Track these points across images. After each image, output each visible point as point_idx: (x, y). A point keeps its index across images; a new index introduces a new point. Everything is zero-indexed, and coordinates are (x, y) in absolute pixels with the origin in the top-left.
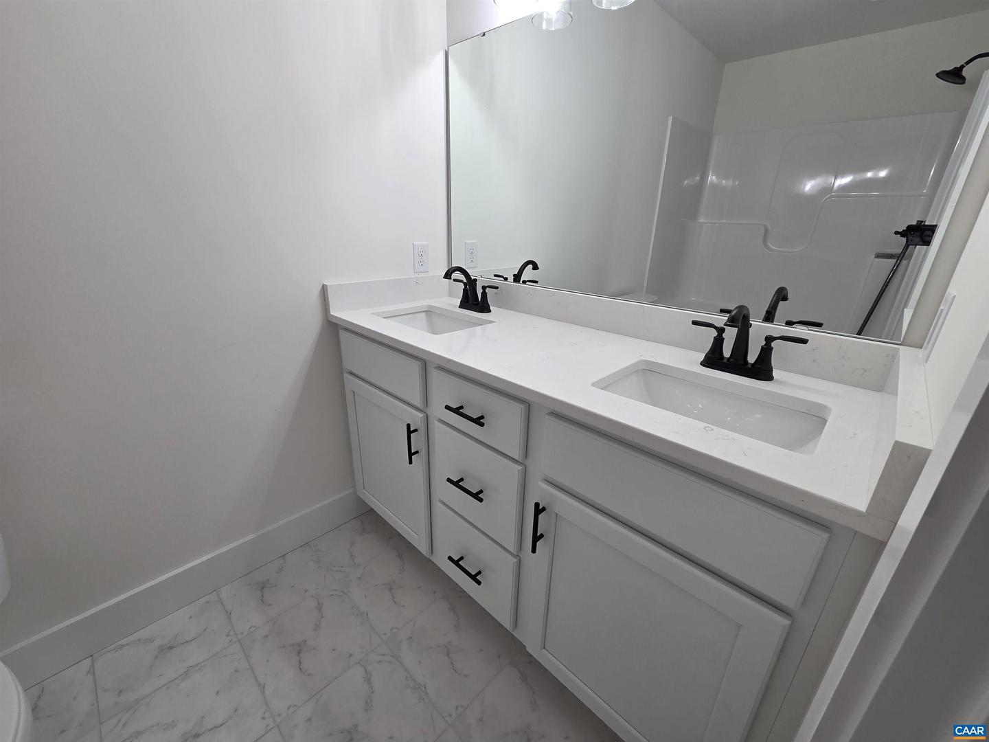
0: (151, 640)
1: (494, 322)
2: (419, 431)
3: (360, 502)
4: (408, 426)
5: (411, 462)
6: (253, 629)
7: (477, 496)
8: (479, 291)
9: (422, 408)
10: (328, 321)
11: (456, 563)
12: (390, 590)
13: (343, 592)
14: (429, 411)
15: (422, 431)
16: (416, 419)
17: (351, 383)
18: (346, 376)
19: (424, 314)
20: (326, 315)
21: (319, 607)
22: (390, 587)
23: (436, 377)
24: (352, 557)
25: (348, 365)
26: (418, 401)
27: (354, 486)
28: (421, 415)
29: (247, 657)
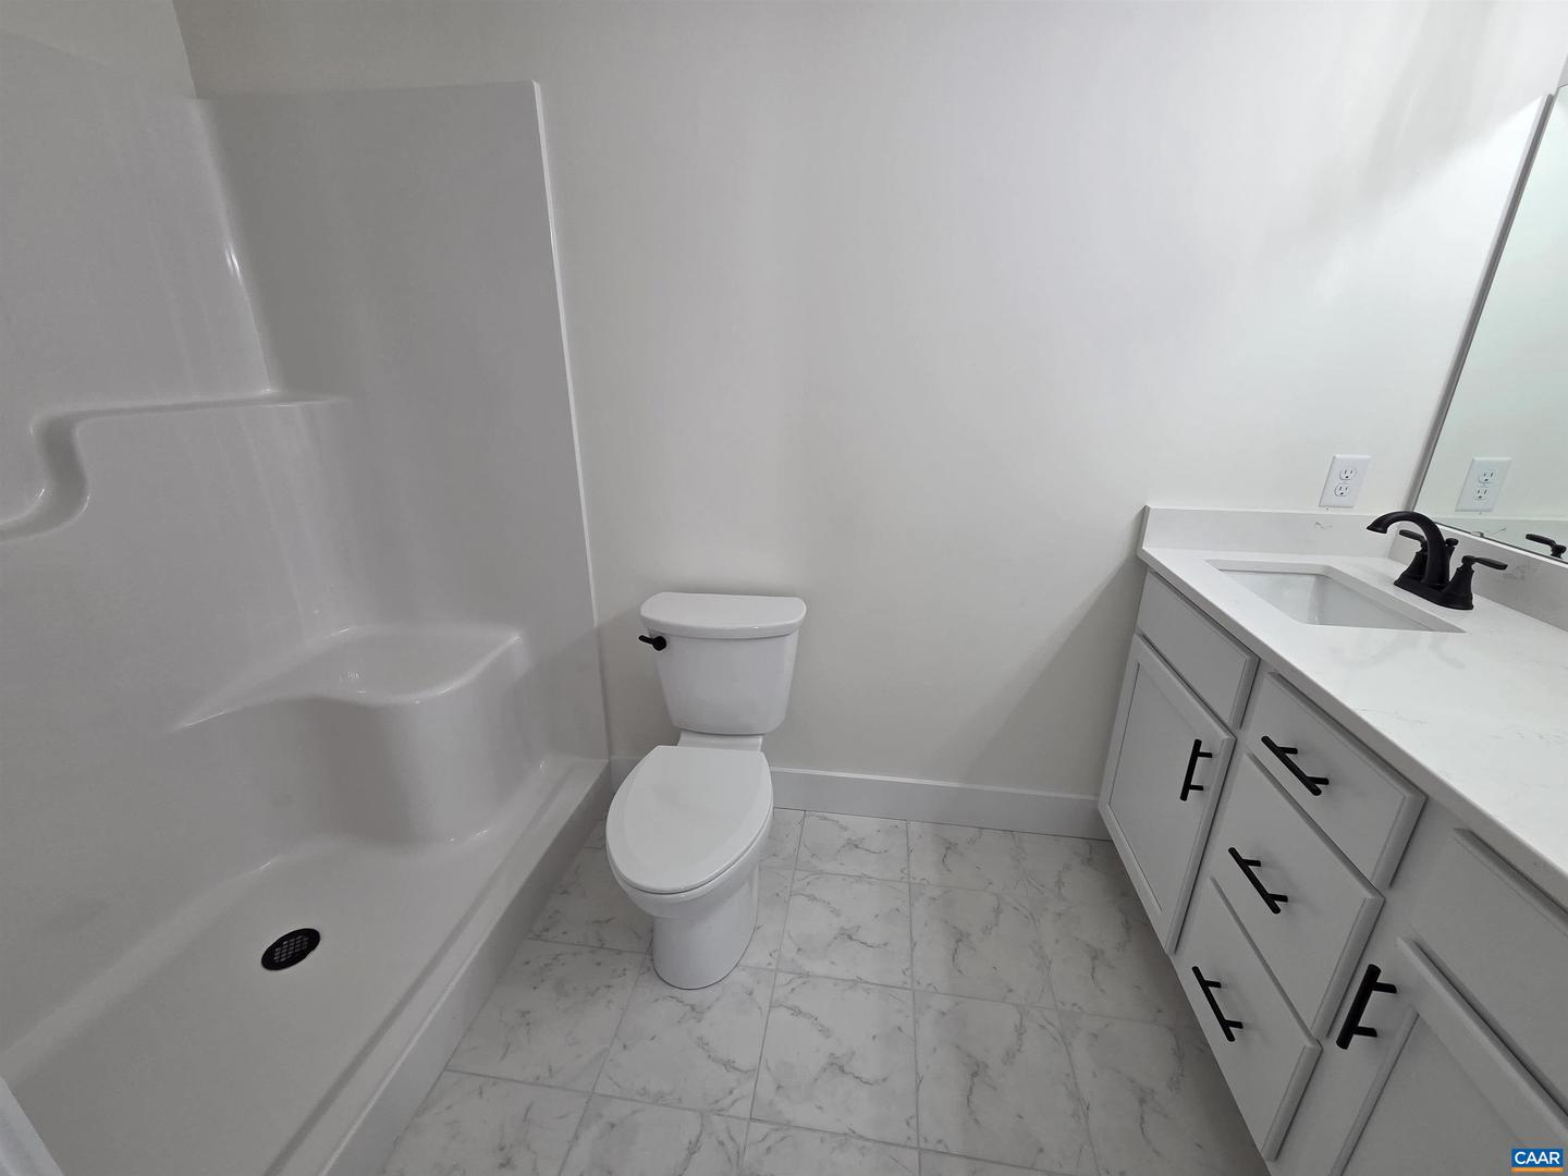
0: (846, 829)
1: (1461, 631)
2: (1214, 760)
3: (1097, 820)
4: (1198, 744)
5: (1184, 797)
6: (925, 882)
7: (1273, 901)
8: (1455, 564)
9: (1230, 725)
10: (1136, 556)
11: (1205, 985)
12: (1094, 958)
13: (1032, 915)
14: (1240, 734)
15: (1219, 762)
16: (1215, 738)
17: (1140, 650)
18: (1136, 639)
19: (1313, 579)
20: (1135, 550)
21: (998, 911)
22: (1096, 955)
23: (1267, 687)
24: (1060, 883)
25: (1144, 624)
26: (1227, 713)
27: (1097, 795)
28: (1224, 736)
29: (911, 905)
